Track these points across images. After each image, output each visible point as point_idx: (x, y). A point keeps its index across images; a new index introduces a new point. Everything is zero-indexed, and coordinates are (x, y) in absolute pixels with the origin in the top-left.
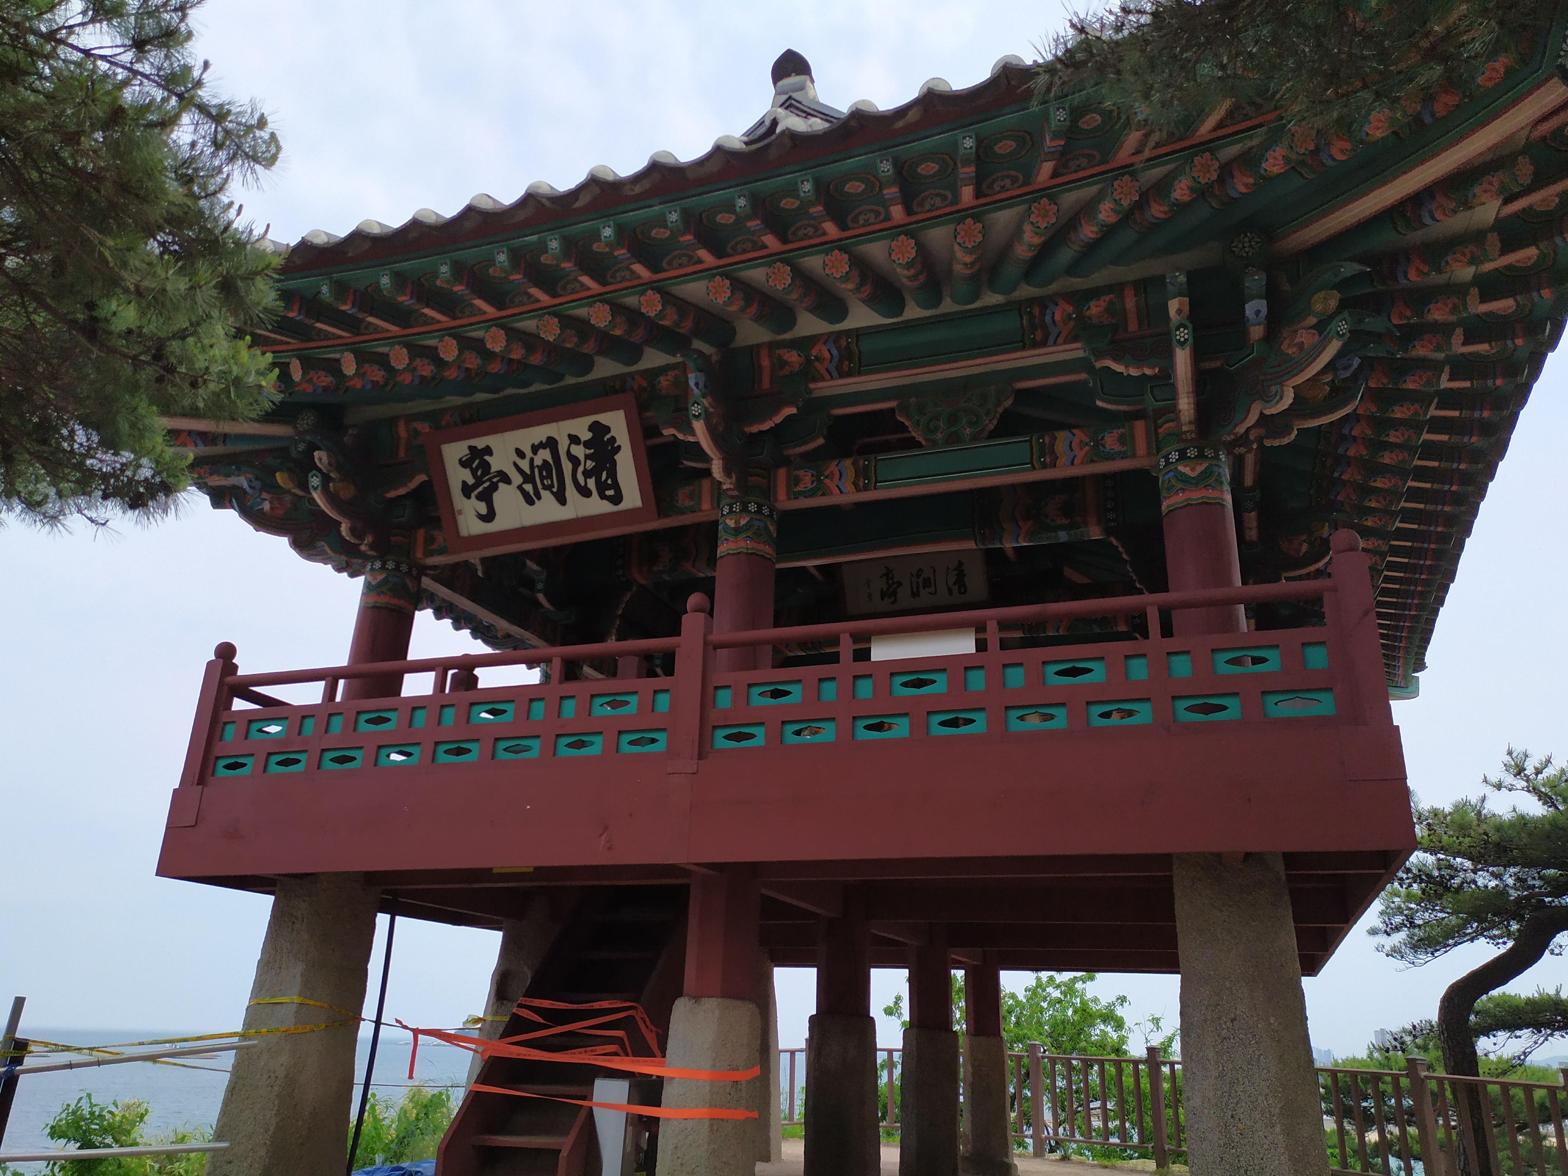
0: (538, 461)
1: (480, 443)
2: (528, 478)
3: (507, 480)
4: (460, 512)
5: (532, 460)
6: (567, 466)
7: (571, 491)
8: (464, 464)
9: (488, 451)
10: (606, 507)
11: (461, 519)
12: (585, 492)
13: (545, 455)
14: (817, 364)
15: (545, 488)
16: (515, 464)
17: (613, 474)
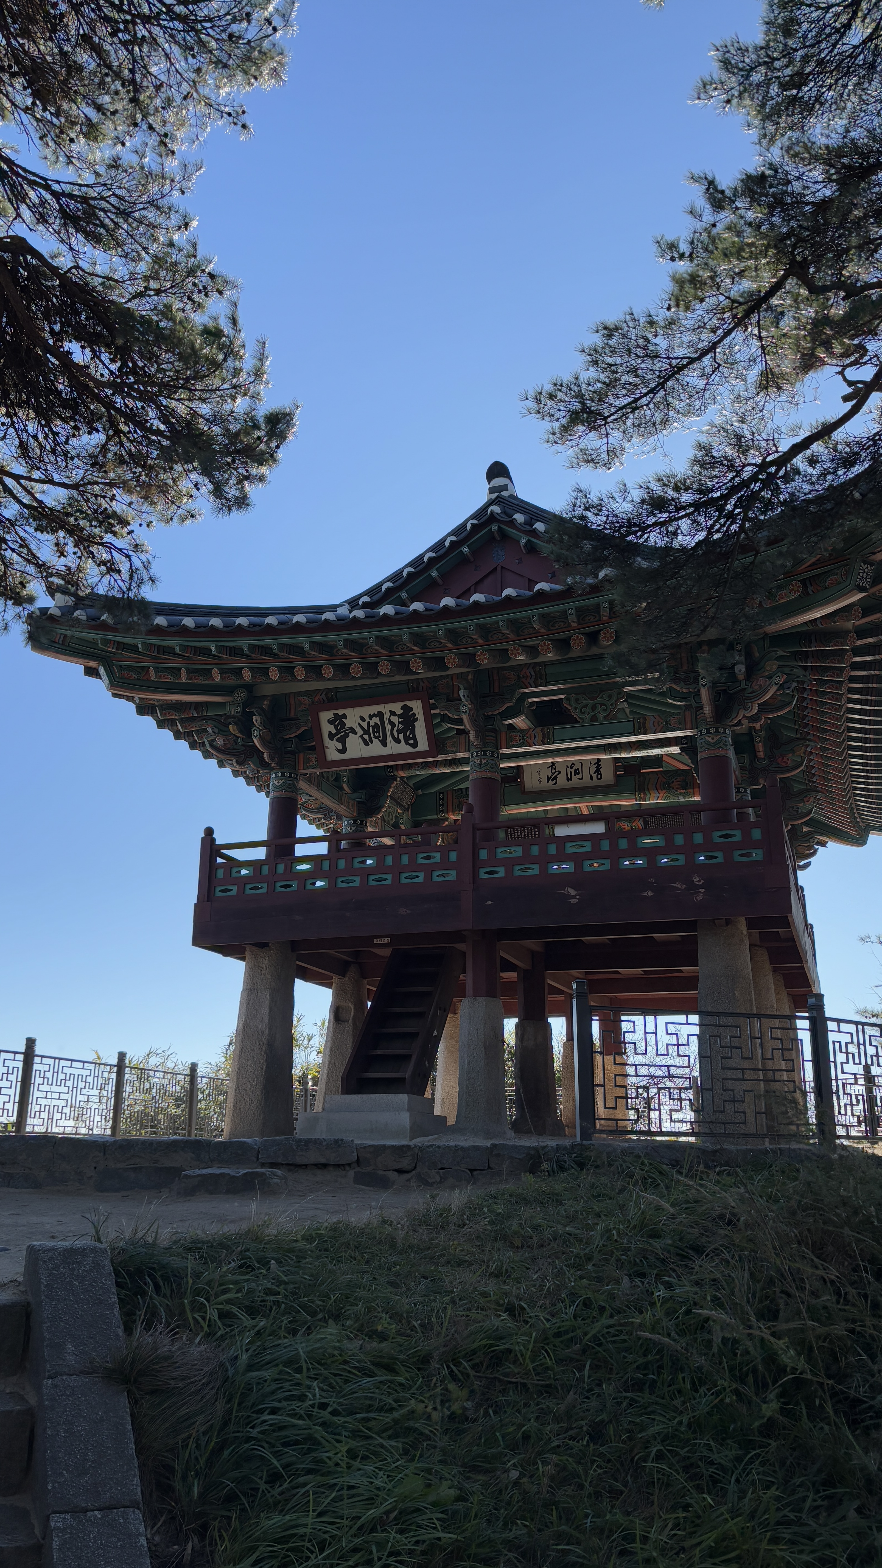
0: (372, 723)
1: (340, 712)
2: (366, 732)
3: (355, 733)
4: (327, 747)
5: (369, 722)
6: (388, 727)
7: (389, 740)
8: (330, 722)
9: (345, 716)
10: (409, 749)
11: (327, 751)
12: (398, 741)
13: (376, 720)
14: (524, 680)
15: (378, 737)
16: (359, 724)
17: (413, 732)
